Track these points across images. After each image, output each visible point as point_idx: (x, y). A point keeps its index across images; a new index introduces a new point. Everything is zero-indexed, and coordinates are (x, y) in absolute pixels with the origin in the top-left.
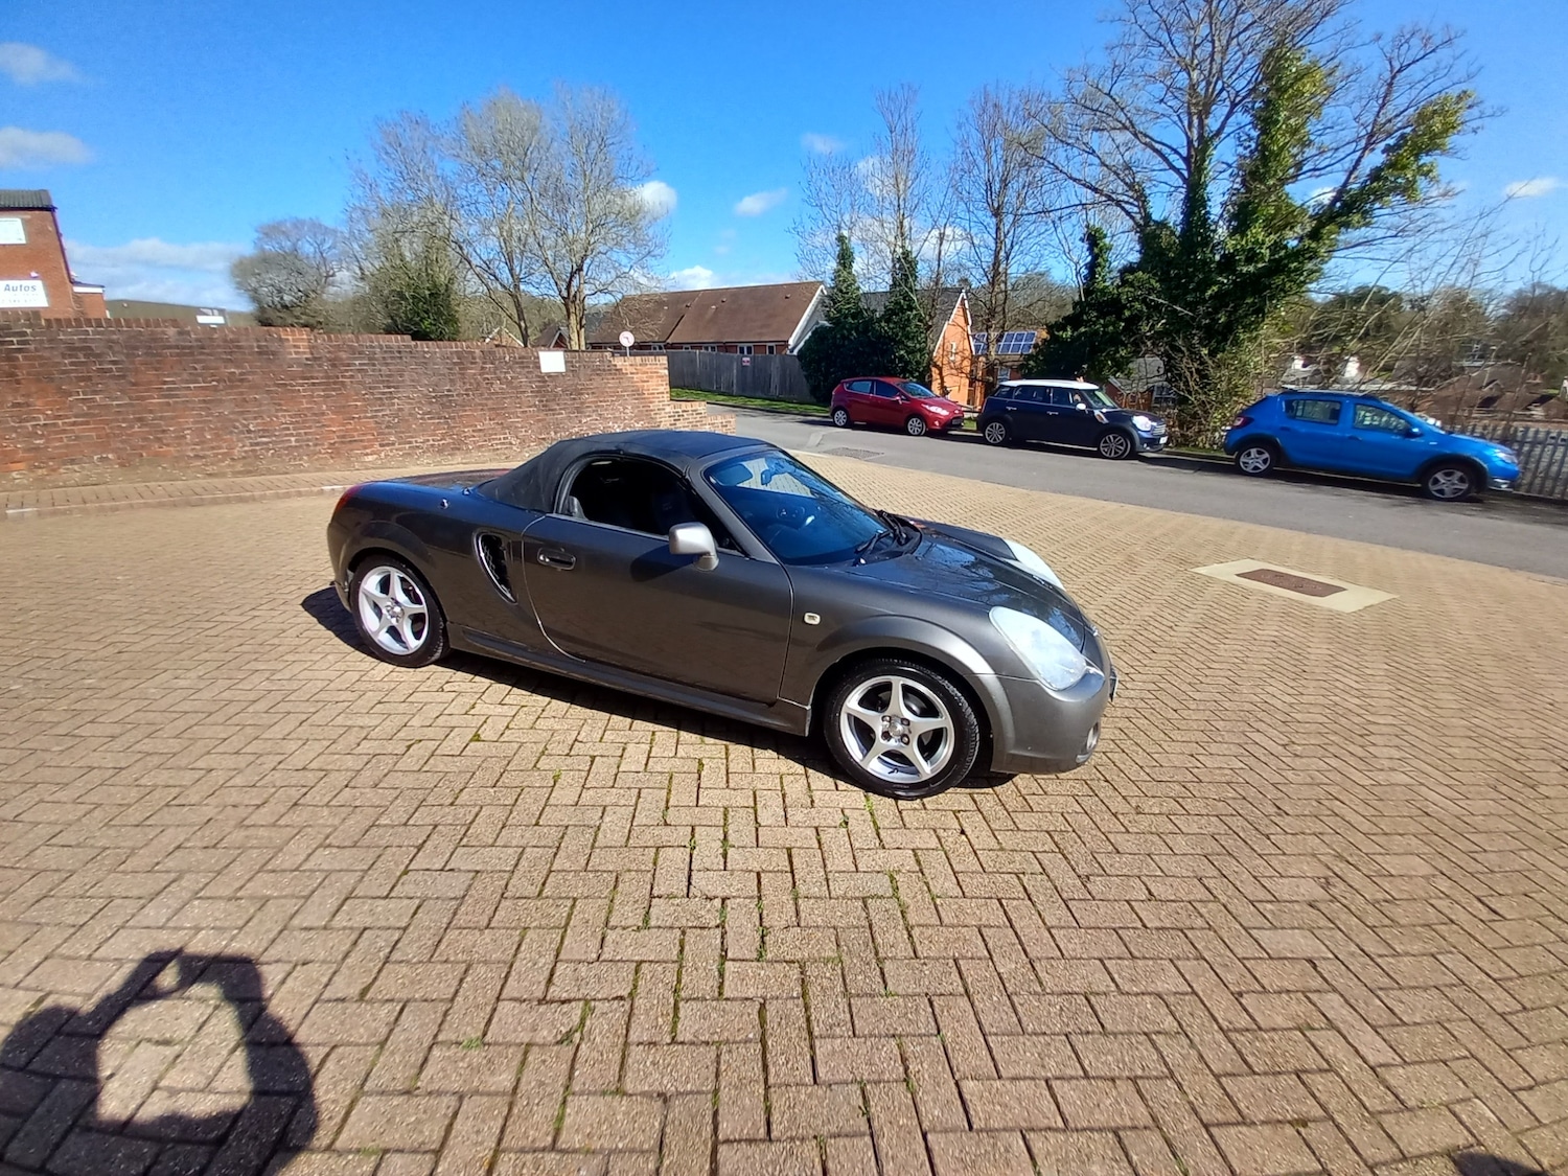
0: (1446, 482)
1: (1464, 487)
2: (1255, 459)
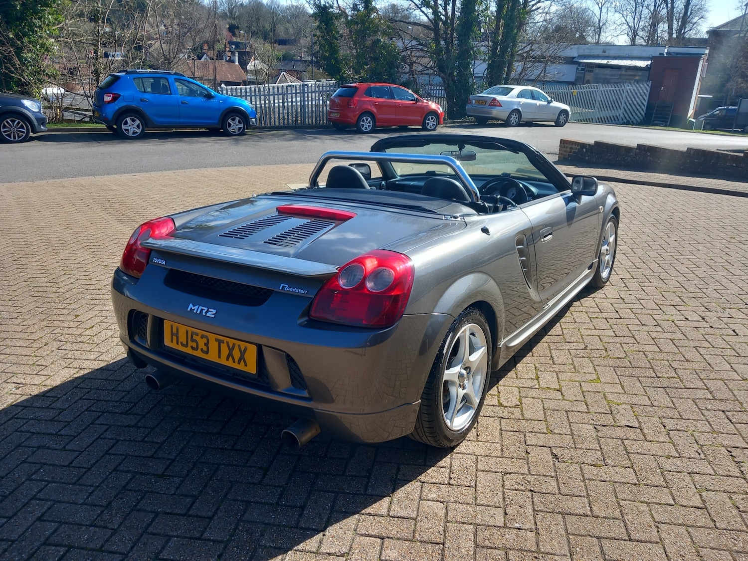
0: (235, 125)
1: (242, 126)
2: (132, 126)
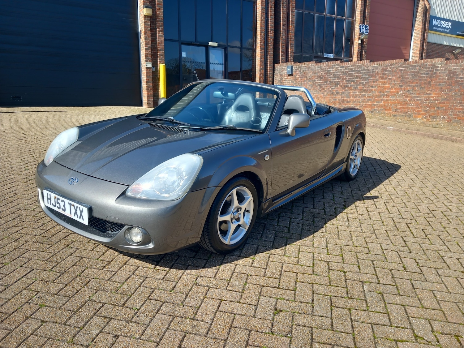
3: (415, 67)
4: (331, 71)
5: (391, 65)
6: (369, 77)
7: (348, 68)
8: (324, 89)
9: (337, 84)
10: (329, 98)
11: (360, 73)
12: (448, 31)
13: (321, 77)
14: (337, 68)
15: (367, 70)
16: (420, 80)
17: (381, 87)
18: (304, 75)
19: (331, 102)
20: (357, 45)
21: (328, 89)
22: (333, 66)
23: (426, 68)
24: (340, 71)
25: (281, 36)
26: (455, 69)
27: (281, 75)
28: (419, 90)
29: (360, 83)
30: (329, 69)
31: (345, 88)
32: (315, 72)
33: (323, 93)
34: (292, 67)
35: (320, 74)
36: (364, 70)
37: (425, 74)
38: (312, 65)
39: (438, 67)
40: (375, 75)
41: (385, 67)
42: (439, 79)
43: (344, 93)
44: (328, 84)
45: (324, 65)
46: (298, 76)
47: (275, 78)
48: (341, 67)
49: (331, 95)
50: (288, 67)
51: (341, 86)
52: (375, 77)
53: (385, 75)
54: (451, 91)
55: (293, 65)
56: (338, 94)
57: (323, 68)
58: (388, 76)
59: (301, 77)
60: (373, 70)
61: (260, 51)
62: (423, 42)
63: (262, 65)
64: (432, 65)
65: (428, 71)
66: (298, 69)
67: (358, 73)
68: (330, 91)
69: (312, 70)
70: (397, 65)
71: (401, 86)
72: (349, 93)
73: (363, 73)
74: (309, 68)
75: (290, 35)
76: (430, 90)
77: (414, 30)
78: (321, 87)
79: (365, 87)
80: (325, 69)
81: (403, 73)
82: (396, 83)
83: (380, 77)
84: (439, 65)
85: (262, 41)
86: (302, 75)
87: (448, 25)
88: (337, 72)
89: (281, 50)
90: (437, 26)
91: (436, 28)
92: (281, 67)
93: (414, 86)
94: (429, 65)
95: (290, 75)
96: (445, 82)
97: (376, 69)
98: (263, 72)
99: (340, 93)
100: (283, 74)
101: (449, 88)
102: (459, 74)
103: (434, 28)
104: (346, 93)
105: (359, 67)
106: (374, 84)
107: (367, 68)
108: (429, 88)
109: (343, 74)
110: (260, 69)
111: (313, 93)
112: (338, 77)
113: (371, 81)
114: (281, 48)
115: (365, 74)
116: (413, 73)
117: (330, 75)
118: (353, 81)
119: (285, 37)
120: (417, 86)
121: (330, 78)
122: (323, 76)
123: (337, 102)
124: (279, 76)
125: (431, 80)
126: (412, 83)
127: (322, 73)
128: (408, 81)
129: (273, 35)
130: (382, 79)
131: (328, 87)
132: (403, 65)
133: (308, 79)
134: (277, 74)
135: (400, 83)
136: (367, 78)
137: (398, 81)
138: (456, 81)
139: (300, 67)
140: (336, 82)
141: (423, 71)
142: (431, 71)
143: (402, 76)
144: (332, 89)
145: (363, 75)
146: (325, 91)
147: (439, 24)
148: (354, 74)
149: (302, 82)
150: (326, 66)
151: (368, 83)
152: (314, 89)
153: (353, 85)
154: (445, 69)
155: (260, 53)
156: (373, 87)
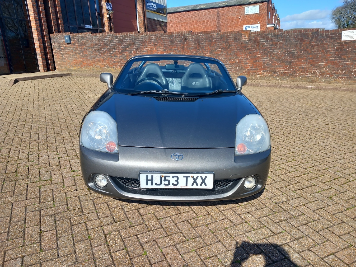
3: (172, 36)
4: (107, 39)
5: (155, 35)
6: (140, 44)
7: (121, 37)
8: (103, 54)
9: (114, 50)
10: (109, 61)
11: (132, 41)
12: (155, 10)
13: (99, 45)
14: (112, 37)
15: (138, 38)
16: (177, 45)
17: (150, 51)
18: (83, 43)
19: (112, 64)
20: (107, 18)
21: (107, 54)
22: (108, 36)
23: (179, 37)
24: (115, 39)
25: (50, 9)
26: (197, 38)
27: (59, 43)
28: (177, 52)
29: (134, 48)
30: (105, 39)
31: (122, 53)
32: (92, 41)
33: (103, 57)
34: (70, 36)
35: (98, 43)
36: (135, 39)
37: (179, 41)
38: (88, 35)
39: (187, 37)
40: (144, 43)
41: (151, 37)
42: (189, 45)
43: (121, 56)
44: (107, 50)
45: (100, 35)
46: (76, 44)
47: (53, 46)
48: (115, 37)
49: (110, 59)
50: (65, 37)
51: (118, 51)
52: (145, 44)
53: (152, 42)
54: (197, 52)
55: (69, 35)
56: (117, 58)
57: (100, 38)
58: (154, 43)
59: (80, 45)
60: (142, 38)
61: (35, 22)
62: (145, 18)
63: (39, 35)
64: (183, 35)
65: (181, 39)
66: (76, 39)
67: (130, 41)
68: (110, 55)
69: (90, 39)
70: (159, 35)
71: (165, 50)
72: (126, 56)
73: (134, 41)
74: (87, 37)
75: (57, 9)
76: (184, 53)
77: (137, 9)
78: (100, 53)
79: (138, 52)
80: (102, 38)
81: (164, 41)
82: (161, 48)
83: (149, 44)
84: (187, 36)
85: (35, 13)
86: (81, 43)
87: (155, 6)
88: (113, 41)
89: (52, 21)
90: (149, 7)
91: (149, 8)
92: (57, 37)
93: (173, 50)
94: (181, 35)
95: (68, 44)
96: (192, 47)
97: (144, 38)
98: (42, 41)
99: (118, 56)
100: (61, 42)
101: (196, 50)
102: (200, 41)
103: (148, 8)
104: (123, 56)
105: (130, 36)
106: (145, 49)
107: (137, 38)
108: (183, 51)
109: (118, 42)
110: (38, 38)
111: (94, 58)
112: (114, 44)
113: (142, 47)
114: (52, 19)
115: (136, 42)
116: (171, 41)
117: (107, 43)
118: (127, 47)
119: (54, 10)
120: (175, 50)
121: (108, 45)
122: (100, 44)
123: (117, 64)
124: (57, 44)
125: (184, 45)
126: (172, 48)
127: (99, 42)
128: (169, 46)
129: (43, 8)
130: (150, 45)
131: (106, 52)
132: (163, 35)
133: (87, 47)
134: (54, 42)
135: (163, 48)
136: (138, 44)
137: (162, 47)
138: (199, 46)
139: (77, 37)
140: (113, 48)
141: (178, 39)
142: (183, 39)
143: (164, 43)
144: (111, 54)
145: (135, 43)
146: (105, 56)
147: (150, 5)
148: (128, 41)
149: (81, 49)
150: (102, 36)
151: (140, 48)
152: (94, 55)
153: (128, 51)
154: (192, 38)
155: (36, 24)
156: (144, 51)
